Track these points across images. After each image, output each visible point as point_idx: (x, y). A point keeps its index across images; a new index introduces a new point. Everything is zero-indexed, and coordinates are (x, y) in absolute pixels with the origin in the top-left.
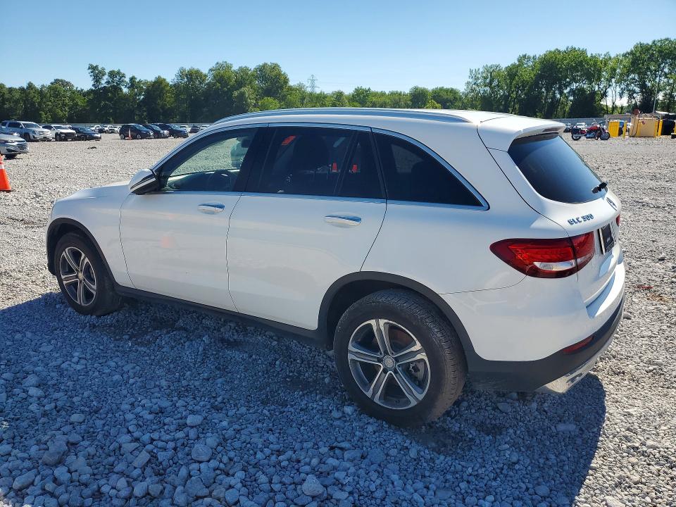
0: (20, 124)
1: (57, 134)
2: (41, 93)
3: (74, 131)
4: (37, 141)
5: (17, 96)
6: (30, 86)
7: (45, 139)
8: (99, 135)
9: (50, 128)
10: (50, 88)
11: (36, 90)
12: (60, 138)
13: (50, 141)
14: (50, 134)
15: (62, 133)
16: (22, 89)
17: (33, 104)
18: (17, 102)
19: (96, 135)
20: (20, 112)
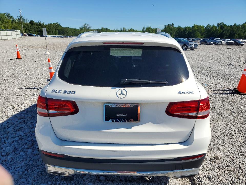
0: (214, 39)
1: (226, 43)
2: (238, 27)
3: (233, 42)
4: (218, 45)
5: (229, 28)
6: (235, 25)
7: (222, 44)
8: (243, 44)
9: (224, 40)
10: (242, 25)
11: (236, 26)
12: (227, 44)
13: (223, 45)
14: (223, 42)
15: (228, 42)
16: (232, 26)
17: (233, 31)
18: (228, 31)
19: (242, 43)
20: (228, 35)
